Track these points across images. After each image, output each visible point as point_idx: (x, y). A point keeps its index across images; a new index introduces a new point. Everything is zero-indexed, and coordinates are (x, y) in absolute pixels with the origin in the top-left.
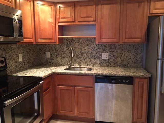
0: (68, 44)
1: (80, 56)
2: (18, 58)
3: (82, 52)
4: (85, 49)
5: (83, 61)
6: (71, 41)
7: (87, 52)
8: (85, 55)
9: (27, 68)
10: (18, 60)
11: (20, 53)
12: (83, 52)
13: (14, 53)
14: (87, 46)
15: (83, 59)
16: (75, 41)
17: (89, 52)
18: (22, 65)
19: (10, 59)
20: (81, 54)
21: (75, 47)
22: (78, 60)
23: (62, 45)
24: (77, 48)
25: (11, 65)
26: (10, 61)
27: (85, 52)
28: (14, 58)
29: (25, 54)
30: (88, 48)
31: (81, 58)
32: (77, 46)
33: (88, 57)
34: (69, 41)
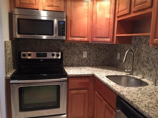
0: (136, 44)
1: (145, 63)
2: (83, 54)
3: (148, 58)
4: (152, 53)
5: (148, 72)
6: (139, 41)
7: (154, 59)
8: (151, 63)
9: (93, 65)
10: (82, 56)
11: (86, 51)
12: (150, 58)
13: (77, 50)
14: (155, 50)
15: (148, 68)
16: (143, 41)
17: (156, 59)
18: (87, 62)
19: (72, 54)
20: (147, 60)
21: (142, 50)
22: (143, 69)
23: (130, 45)
24: (144, 52)
25: (72, 60)
26: (73, 56)
27: (152, 59)
28: (77, 53)
29: (92, 52)
30: (156, 52)
31: (146, 67)
32: (144, 49)
33: (155, 67)
34: (136, 41)
